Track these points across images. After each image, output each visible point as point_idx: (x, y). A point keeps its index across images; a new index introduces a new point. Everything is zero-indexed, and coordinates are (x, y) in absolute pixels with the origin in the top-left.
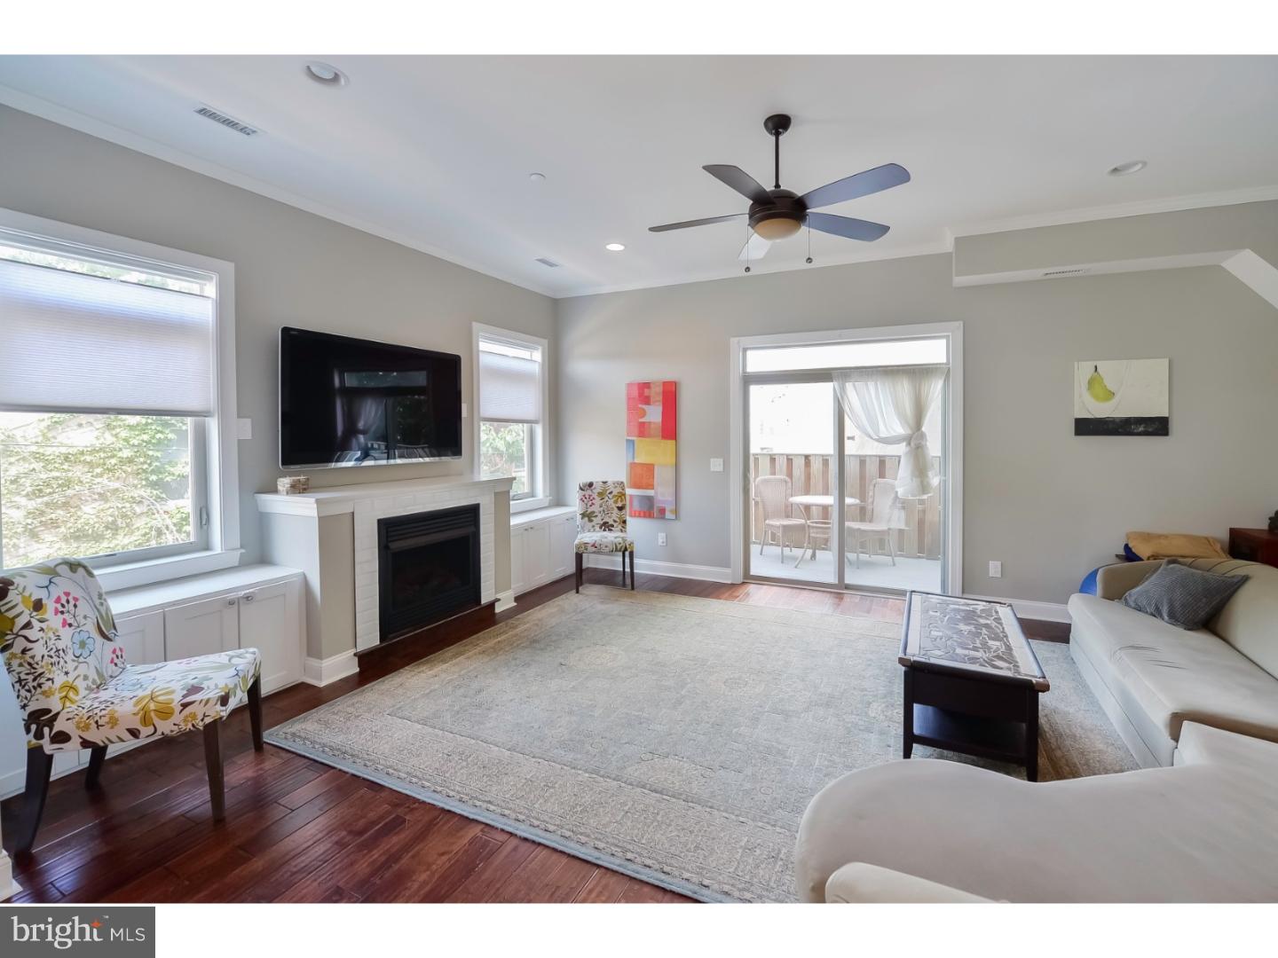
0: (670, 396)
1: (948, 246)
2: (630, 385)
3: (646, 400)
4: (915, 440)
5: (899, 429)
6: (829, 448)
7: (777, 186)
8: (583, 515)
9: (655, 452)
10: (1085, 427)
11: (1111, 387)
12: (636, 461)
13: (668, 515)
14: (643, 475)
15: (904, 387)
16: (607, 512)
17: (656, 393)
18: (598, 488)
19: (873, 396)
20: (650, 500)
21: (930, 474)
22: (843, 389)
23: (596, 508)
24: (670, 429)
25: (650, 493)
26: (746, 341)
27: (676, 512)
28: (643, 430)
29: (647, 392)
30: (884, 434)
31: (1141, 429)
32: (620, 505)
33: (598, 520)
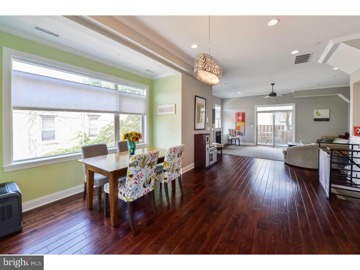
0: (243, 115)
1: (293, 91)
2: (236, 113)
3: (239, 116)
4: (287, 122)
5: (285, 120)
6: (272, 124)
7: (273, 91)
8: (230, 134)
9: (241, 124)
10: (316, 120)
11: (320, 114)
12: (237, 125)
13: (243, 135)
14: (238, 128)
15: (285, 114)
16: (233, 134)
17: (241, 114)
18: (231, 130)
19: (280, 115)
20: (240, 132)
21: (290, 127)
22: (274, 114)
23: (231, 133)
24: (243, 120)
25: (240, 131)
26: (257, 106)
27: (244, 134)
28: (238, 120)
29: (239, 114)
30: (282, 121)
31: (325, 120)
32: (235, 133)
33: (232, 135)
